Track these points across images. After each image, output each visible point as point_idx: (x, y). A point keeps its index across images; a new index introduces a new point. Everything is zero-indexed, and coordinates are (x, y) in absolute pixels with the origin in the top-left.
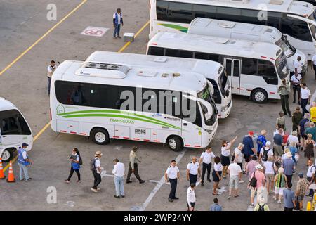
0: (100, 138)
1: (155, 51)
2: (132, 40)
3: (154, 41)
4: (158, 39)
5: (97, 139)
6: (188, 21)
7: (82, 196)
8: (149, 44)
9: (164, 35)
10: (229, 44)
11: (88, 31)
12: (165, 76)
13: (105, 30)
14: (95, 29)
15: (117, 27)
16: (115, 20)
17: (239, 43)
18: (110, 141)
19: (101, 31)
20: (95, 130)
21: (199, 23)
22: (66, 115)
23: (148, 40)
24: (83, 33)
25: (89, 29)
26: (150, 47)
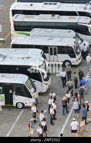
2: (3, 41)
3: (14, 41)
6: (30, 30)
8: (12, 43)
9: (19, 38)
12: (23, 58)
17: (55, 39)
21: (35, 31)
23: (11, 41)
26: (12, 45)
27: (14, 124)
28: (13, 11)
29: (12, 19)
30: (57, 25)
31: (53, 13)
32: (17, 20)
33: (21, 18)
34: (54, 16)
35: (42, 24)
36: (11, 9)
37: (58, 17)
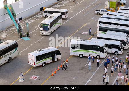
0: (81, 56)
1: (98, 38)
2: (93, 35)
3: (98, 35)
4: (99, 35)
5: (80, 57)
6: (106, 31)
7: (81, 70)
8: (97, 36)
9: (101, 34)
10: (115, 37)
11: (84, 33)
12: (96, 42)
13: (87, 33)
14: (85, 33)
15: (90, 32)
16: (89, 31)
17: (117, 36)
18: (83, 57)
19: (86, 33)
20: (80, 54)
21: (109, 32)
22: (74, 51)
23: (97, 35)
24: (82, 33)
25: (84, 32)
26: (98, 37)
27: (95, 73)
28: (99, 22)
29: (99, 25)
30: (119, 30)
31: (118, 24)
32: (101, 26)
33: (103, 25)
34: (118, 26)
35: (112, 29)
36: (98, 21)
37: (120, 27)
